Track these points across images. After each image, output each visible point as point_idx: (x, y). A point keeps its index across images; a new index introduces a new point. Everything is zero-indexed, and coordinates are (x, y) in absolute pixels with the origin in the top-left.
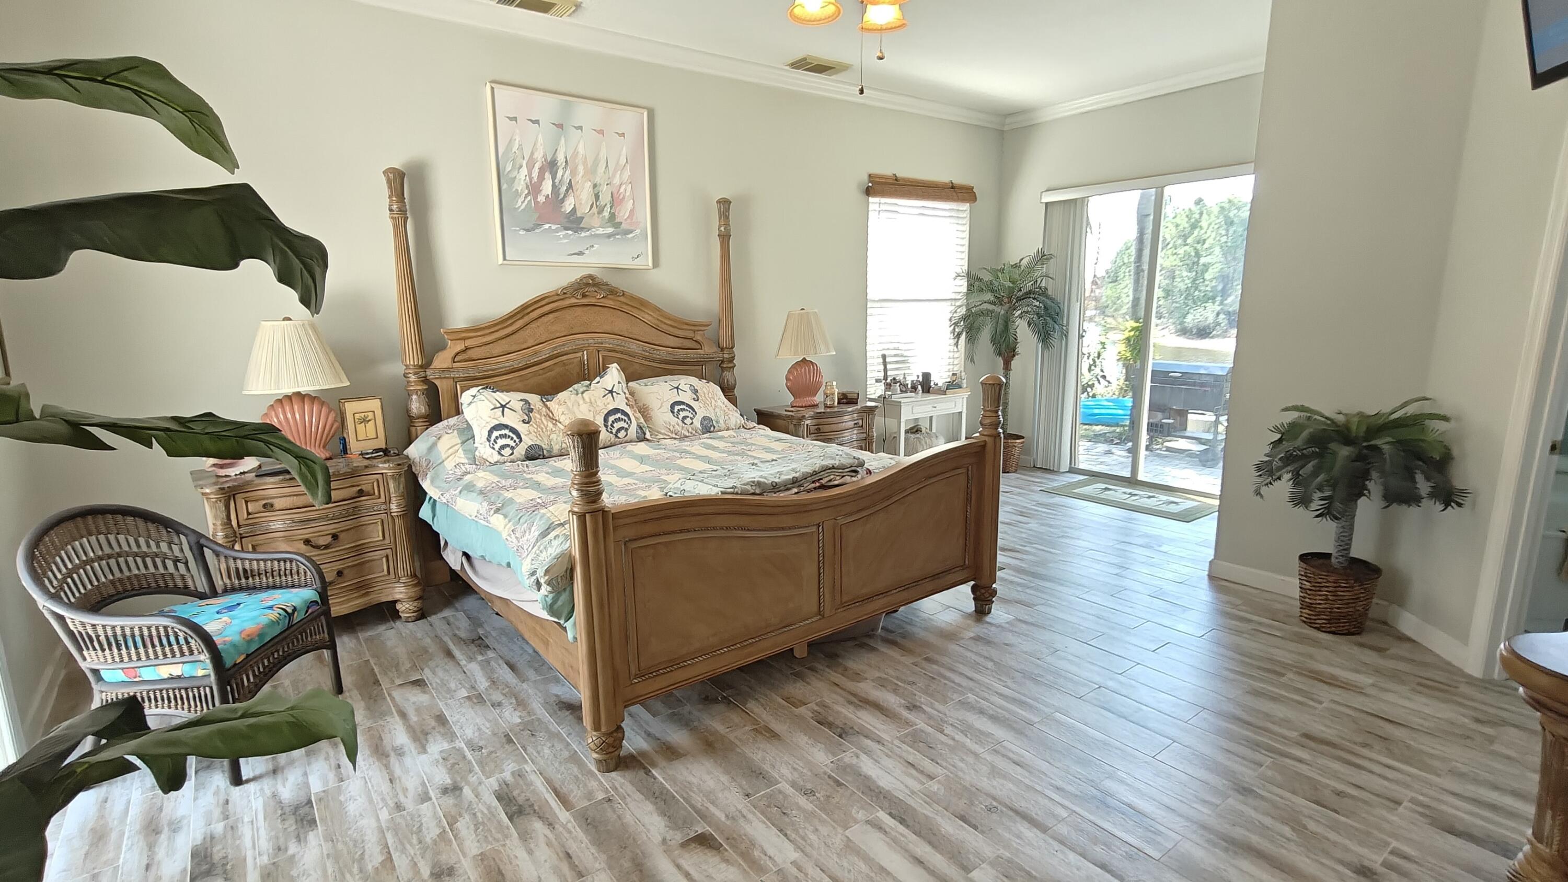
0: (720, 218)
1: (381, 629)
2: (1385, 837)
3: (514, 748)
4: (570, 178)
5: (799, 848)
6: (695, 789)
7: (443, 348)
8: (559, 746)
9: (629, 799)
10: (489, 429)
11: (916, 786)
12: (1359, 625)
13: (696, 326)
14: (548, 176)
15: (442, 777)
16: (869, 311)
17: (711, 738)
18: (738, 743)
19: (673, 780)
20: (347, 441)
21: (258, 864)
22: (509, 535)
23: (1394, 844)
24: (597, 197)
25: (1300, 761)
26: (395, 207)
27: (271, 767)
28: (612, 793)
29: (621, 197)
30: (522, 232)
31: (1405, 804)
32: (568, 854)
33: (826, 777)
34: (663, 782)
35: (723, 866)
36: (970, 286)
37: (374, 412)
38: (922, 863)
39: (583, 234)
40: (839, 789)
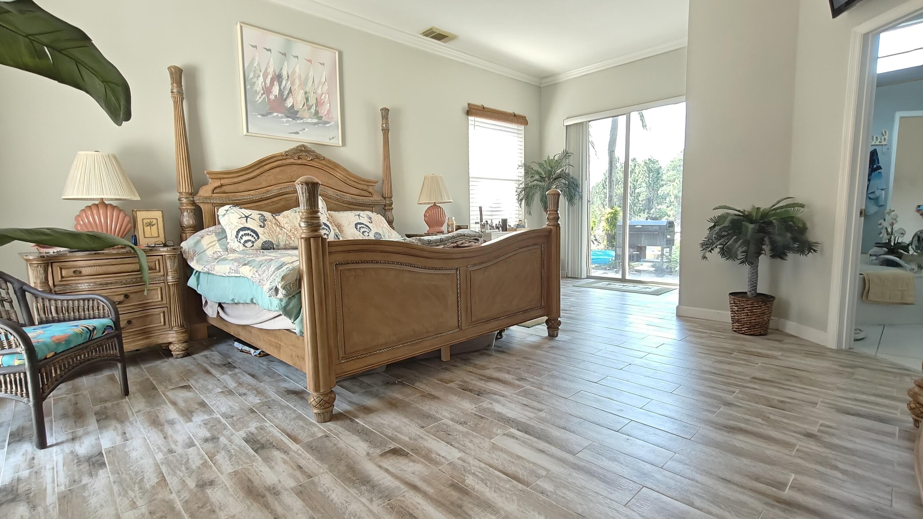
0: (383, 119)
1: (158, 362)
2: (816, 420)
3: (257, 415)
4: (290, 86)
5: (462, 450)
6: (386, 427)
7: (206, 184)
8: (288, 412)
9: (340, 435)
10: (237, 230)
11: (532, 415)
12: (765, 329)
13: (368, 182)
14: (276, 83)
15: (205, 433)
16: (471, 183)
17: (394, 401)
18: (412, 403)
19: (371, 424)
20: (137, 237)
21: (56, 492)
22: (254, 274)
23: (821, 422)
24: (307, 99)
25: (755, 389)
26: (175, 90)
27: (70, 437)
28: (329, 432)
29: (322, 101)
30: (259, 116)
31: (819, 403)
32: (300, 467)
33: (473, 415)
34: (364, 425)
35: (411, 464)
36: (526, 173)
37: (157, 219)
38: (544, 451)
39: (298, 121)
40: (482, 420)
